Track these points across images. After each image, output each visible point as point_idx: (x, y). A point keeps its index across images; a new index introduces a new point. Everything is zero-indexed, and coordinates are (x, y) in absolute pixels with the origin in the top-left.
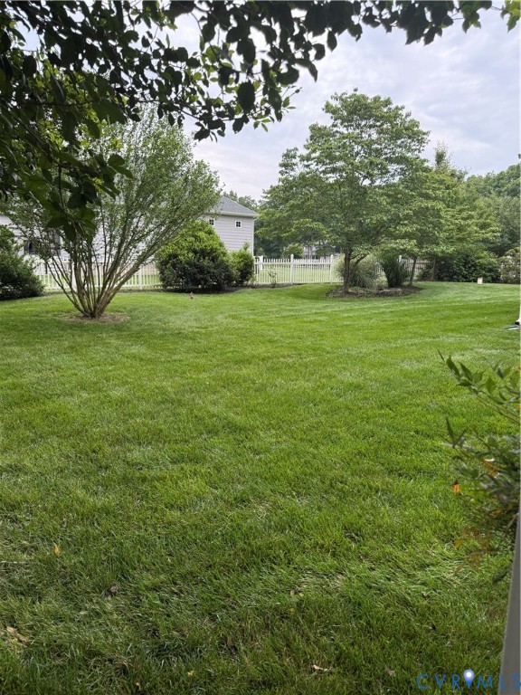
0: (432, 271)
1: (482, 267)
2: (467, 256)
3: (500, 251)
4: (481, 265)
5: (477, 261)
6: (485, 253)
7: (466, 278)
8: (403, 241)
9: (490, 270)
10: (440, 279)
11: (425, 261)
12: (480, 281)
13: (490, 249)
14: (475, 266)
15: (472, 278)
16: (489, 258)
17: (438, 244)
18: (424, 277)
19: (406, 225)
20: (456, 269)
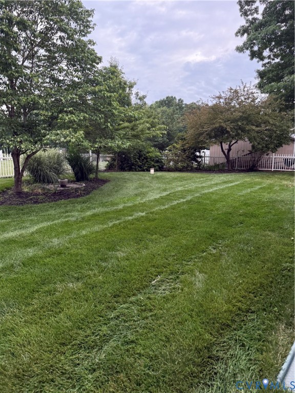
0: (116, 163)
1: (152, 159)
2: (141, 151)
3: (162, 147)
4: (151, 158)
5: (148, 155)
6: (153, 148)
7: (141, 168)
8: (66, 132)
9: (157, 162)
10: (122, 169)
11: (111, 155)
12: (152, 171)
13: (155, 146)
14: (146, 158)
15: (145, 168)
16: (154, 153)
17: (113, 138)
18: (110, 168)
19: (71, 113)
20: (133, 161)
